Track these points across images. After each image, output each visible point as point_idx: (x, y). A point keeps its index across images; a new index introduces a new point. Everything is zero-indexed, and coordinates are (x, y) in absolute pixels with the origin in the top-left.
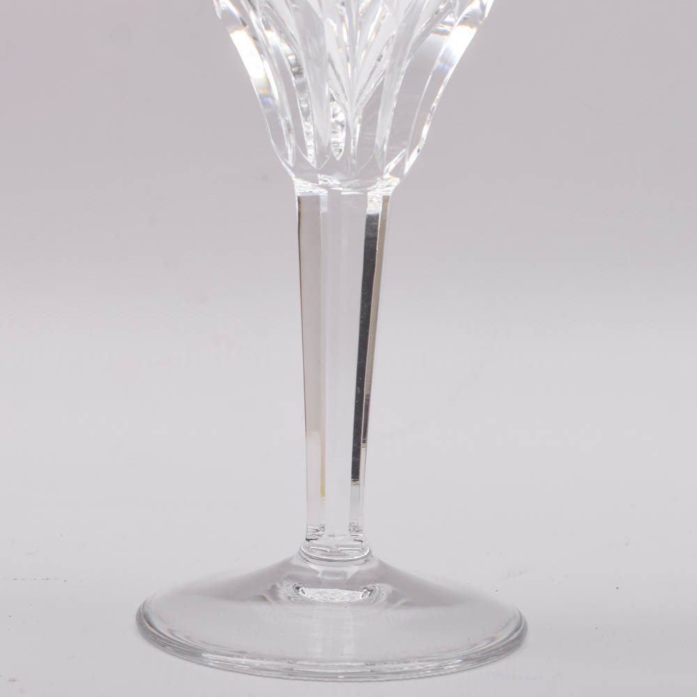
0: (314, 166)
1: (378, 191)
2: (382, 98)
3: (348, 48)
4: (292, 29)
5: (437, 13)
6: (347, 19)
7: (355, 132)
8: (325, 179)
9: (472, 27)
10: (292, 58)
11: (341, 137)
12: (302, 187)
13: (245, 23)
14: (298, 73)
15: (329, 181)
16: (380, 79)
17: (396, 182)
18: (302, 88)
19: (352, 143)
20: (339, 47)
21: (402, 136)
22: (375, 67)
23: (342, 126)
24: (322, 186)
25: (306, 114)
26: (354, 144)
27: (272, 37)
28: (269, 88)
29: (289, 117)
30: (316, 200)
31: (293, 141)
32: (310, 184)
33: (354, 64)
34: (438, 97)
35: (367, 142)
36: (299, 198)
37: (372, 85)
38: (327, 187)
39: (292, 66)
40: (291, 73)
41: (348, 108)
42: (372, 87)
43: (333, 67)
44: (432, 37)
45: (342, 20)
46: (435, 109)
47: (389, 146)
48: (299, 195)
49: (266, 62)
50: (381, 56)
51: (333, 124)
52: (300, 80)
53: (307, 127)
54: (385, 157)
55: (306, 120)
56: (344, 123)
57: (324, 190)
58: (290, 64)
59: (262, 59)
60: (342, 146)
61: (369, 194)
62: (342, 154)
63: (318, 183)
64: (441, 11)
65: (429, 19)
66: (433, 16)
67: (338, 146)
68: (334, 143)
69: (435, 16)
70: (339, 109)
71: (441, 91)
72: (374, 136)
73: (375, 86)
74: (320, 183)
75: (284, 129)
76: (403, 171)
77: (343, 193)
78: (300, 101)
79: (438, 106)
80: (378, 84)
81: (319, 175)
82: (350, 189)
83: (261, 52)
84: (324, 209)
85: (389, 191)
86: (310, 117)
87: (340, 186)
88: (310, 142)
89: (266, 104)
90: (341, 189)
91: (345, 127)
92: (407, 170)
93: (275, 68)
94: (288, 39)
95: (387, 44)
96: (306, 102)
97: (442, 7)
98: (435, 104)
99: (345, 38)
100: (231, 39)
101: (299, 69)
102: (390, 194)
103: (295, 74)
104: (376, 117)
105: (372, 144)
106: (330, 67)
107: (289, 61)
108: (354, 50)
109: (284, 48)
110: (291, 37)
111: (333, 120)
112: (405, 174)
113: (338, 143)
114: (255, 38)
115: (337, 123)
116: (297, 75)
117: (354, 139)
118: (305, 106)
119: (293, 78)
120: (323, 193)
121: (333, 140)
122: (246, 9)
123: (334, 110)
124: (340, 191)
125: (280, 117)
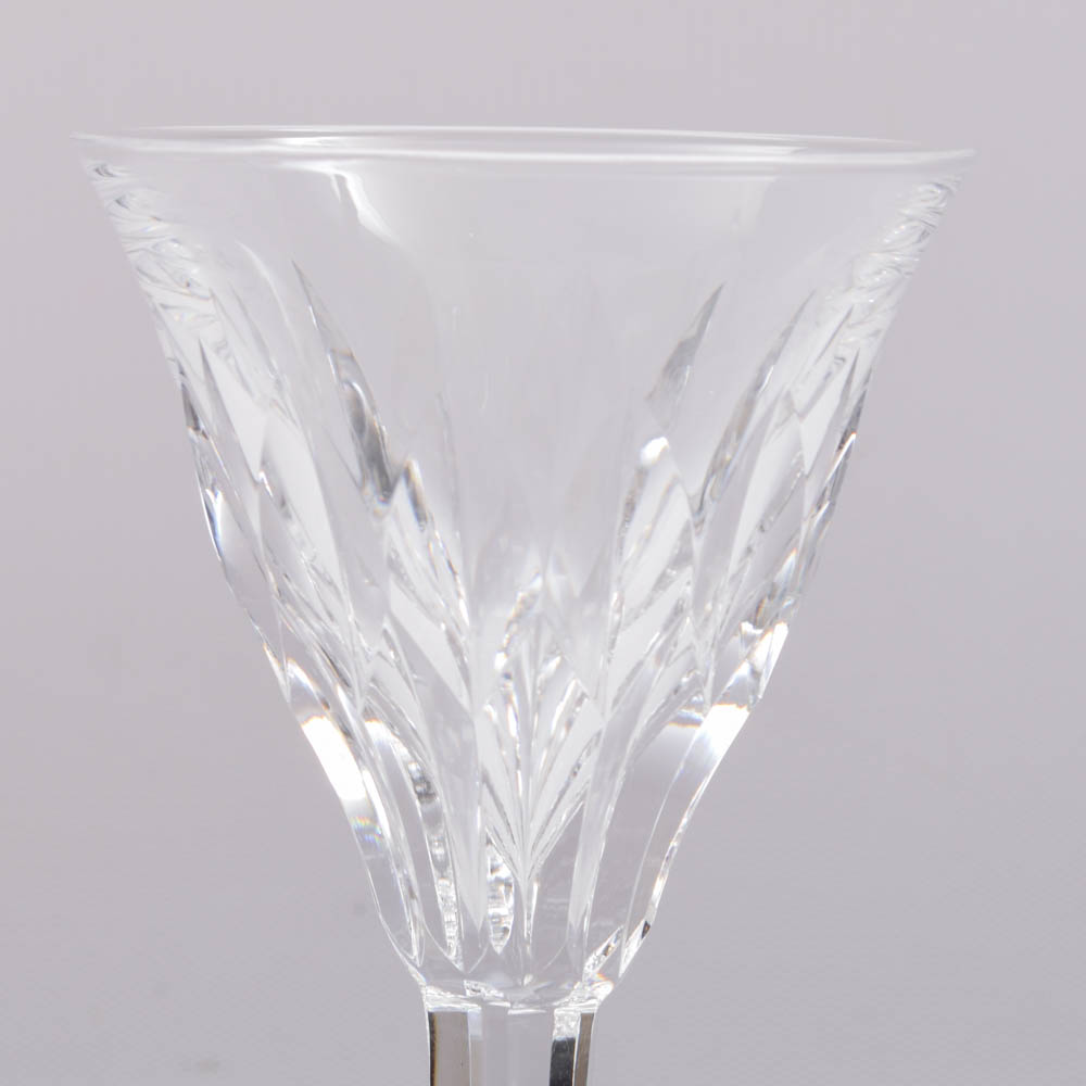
0: (459, 966)
1: (573, 1006)
2: (581, 838)
3: (518, 746)
4: (415, 719)
5: (676, 691)
6: (515, 698)
7: (529, 898)
8: (477, 988)
9: (740, 707)
10: (413, 767)
11: (505, 909)
12: (435, 999)
13: (327, 703)
14: (426, 795)
15: (483, 990)
16: (577, 806)
17: (605, 989)
18: (434, 819)
19: (526, 916)
20: (501, 746)
21: (616, 902)
22: (568, 785)
23: (508, 885)
24: (472, 1000)
25: (442, 866)
26: (529, 918)
27: (378, 731)
28: (374, 818)
29: (411, 870)
30: (461, 1018)
31: (418, 911)
32: (449, 996)
33: (528, 773)
34: (680, 830)
35: (551, 917)
36: (431, 1015)
37: (563, 816)
38: (480, 1001)
39: (415, 782)
40: (413, 793)
41: (518, 861)
42: (564, 818)
43: (492, 791)
44: (671, 730)
45: (507, 699)
46: (676, 850)
47: (592, 921)
48: (431, 1011)
49: (367, 774)
50: (579, 766)
51: (491, 883)
52: (429, 807)
53: (444, 889)
54: (586, 944)
55: (443, 877)
56: (512, 881)
57: (475, 1005)
58: (413, 779)
59: (360, 768)
60: (509, 923)
61: (556, 1012)
62: (508, 937)
63: (464, 994)
64: (685, 688)
65: (663, 701)
66: (668, 698)
67: (500, 922)
68: (493, 917)
69: (674, 698)
70: (500, 860)
71: (685, 821)
72: (568, 904)
73: (568, 817)
74: (468, 993)
75: (402, 890)
76: (618, 969)
77: (511, 1012)
78: (430, 843)
79: (681, 847)
80: (572, 817)
81: (465, 981)
82: (521, 1006)
83: (357, 756)
84: (475, 1030)
85: (593, 1006)
86: (450, 871)
87: (505, 1000)
88: (450, 917)
89: (369, 846)
90: (508, 1004)
91: (513, 889)
92: (623, 968)
93: (382, 783)
94: (407, 737)
95: (588, 749)
96: (442, 841)
97: (685, 680)
98: (674, 843)
99: (513, 728)
100: (302, 733)
101: (429, 787)
102: (595, 1010)
103: (420, 795)
104: (570, 869)
105: (563, 919)
106: (486, 790)
107: (410, 773)
108: (528, 750)
109: (400, 751)
110: (411, 733)
111: (491, 877)
112: (620, 975)
113: (499, 917)
114: (347, 733)
115: (498, 881)
116: (424, 799)
117: (529, 909)
118: (439, 852)
119: (417, 803)
120: (473, 1009)
121: (491, 912)
122: (330, 681)
123: (493, 859)
124: (505, 1009)
125: (394, 870)
